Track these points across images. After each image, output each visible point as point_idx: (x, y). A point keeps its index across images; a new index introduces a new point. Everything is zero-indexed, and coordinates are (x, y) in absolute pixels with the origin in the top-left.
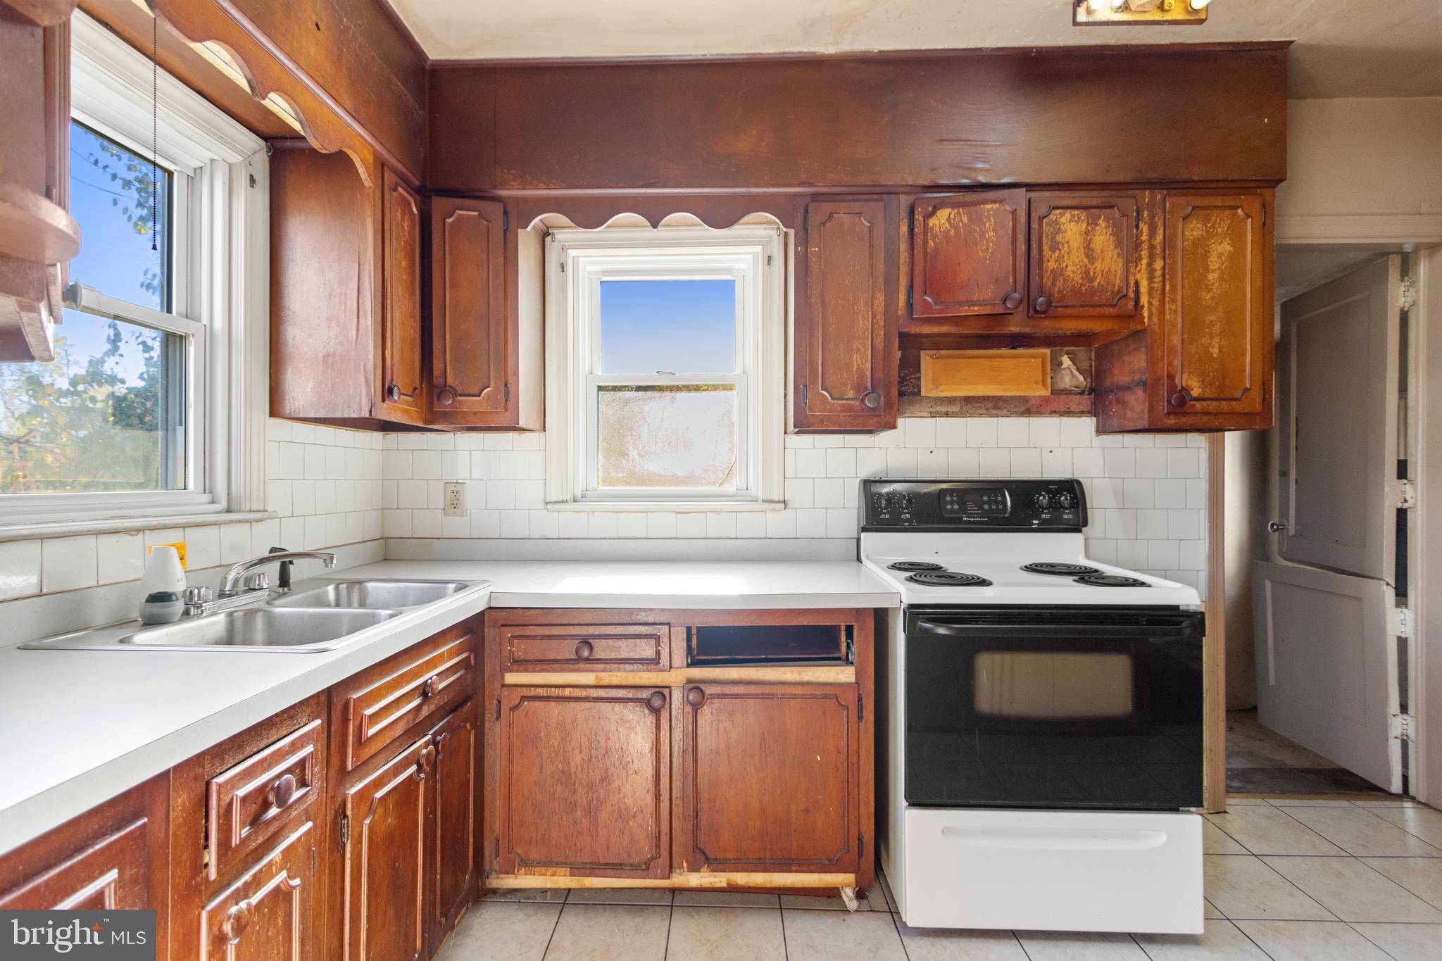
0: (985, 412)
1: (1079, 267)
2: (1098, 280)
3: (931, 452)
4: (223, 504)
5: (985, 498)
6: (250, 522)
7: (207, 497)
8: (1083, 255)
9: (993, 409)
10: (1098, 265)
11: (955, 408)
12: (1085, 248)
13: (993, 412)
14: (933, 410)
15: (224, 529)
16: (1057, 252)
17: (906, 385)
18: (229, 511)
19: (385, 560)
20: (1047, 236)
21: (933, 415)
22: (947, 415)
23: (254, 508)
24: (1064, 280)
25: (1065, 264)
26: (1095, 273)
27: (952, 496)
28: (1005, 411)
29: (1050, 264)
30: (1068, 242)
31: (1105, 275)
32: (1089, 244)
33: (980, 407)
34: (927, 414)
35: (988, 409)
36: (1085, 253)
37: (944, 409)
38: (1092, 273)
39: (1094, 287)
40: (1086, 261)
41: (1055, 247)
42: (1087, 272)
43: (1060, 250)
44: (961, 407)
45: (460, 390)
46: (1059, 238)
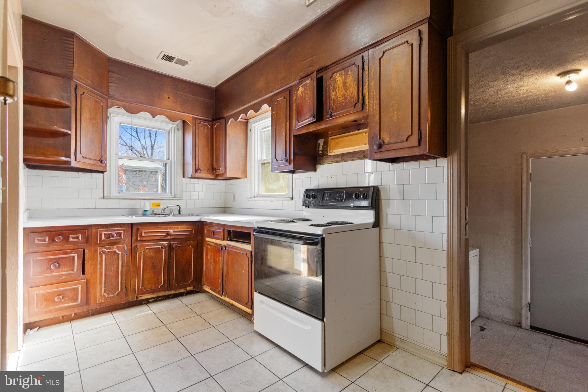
0: (349, 159)
1: (342, 95)
2: (348, 98)
3: (332, 177)
4: (173, 196)
5: (338, 195)
6: (178, 200)
7: (171, 195)
8: (343, 89)
9: (352, 157)
10: (348, 92)
11: (339, 159)
12: (344, 86)
13: (352, 159)
14: (333, 160)
15: (170, 201)
16: (335, 91)
17: (325, 152)
18: (174, 197)
19: (225, 213)
20: (332, 85)
21: (333, 162)
22: (337, 162)
23: (178, 197)
24: (337, 102)
25: (337, 95)
26: (347, 95)
27: (327, 194)
28: (356, 158)
29: (332, 97)
30: (338, 86)
31: (351, 95)
32: (345, 84)
33: (348, 157)
34: (331, 162)
35: (350, 158)
36: (344, 88)
37: (336, 160)
38: (346, 96)
39: (347, 102)
40: (344, 91)
41: (334, 89)
42: (345, 96)
43: (336, 90)
44: (342, 158)
45: (217, 169)
46: (335, 85)
